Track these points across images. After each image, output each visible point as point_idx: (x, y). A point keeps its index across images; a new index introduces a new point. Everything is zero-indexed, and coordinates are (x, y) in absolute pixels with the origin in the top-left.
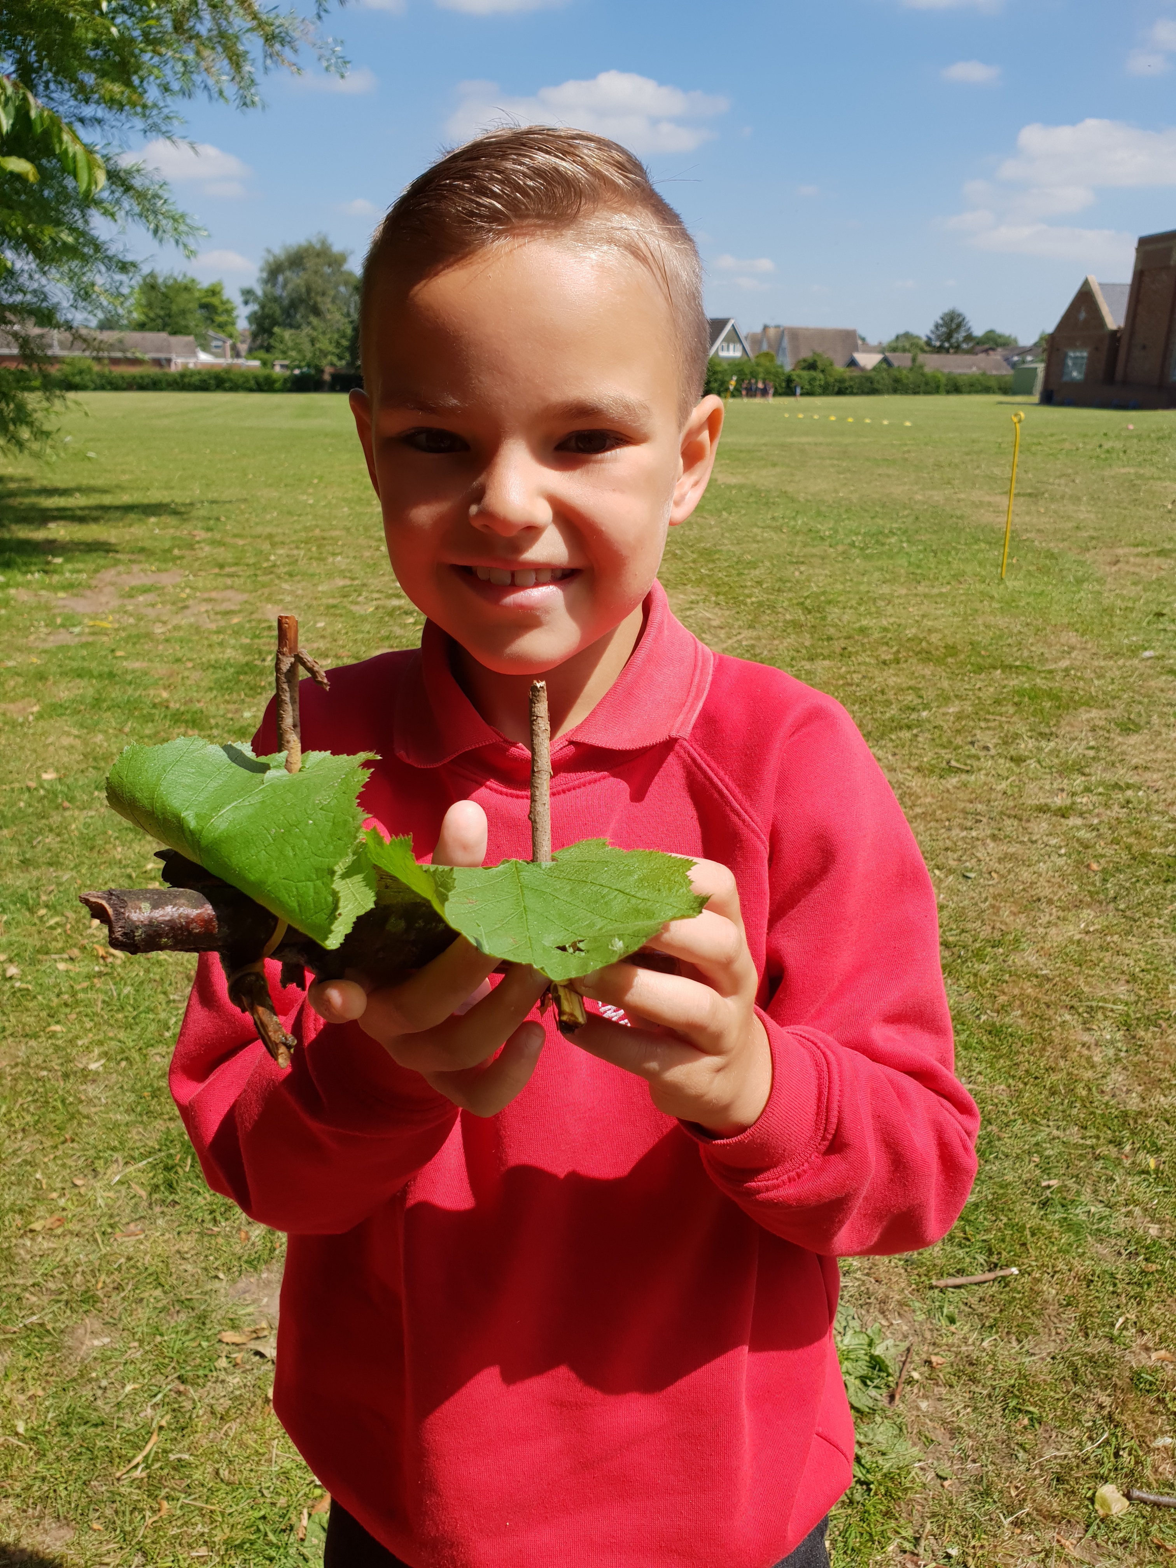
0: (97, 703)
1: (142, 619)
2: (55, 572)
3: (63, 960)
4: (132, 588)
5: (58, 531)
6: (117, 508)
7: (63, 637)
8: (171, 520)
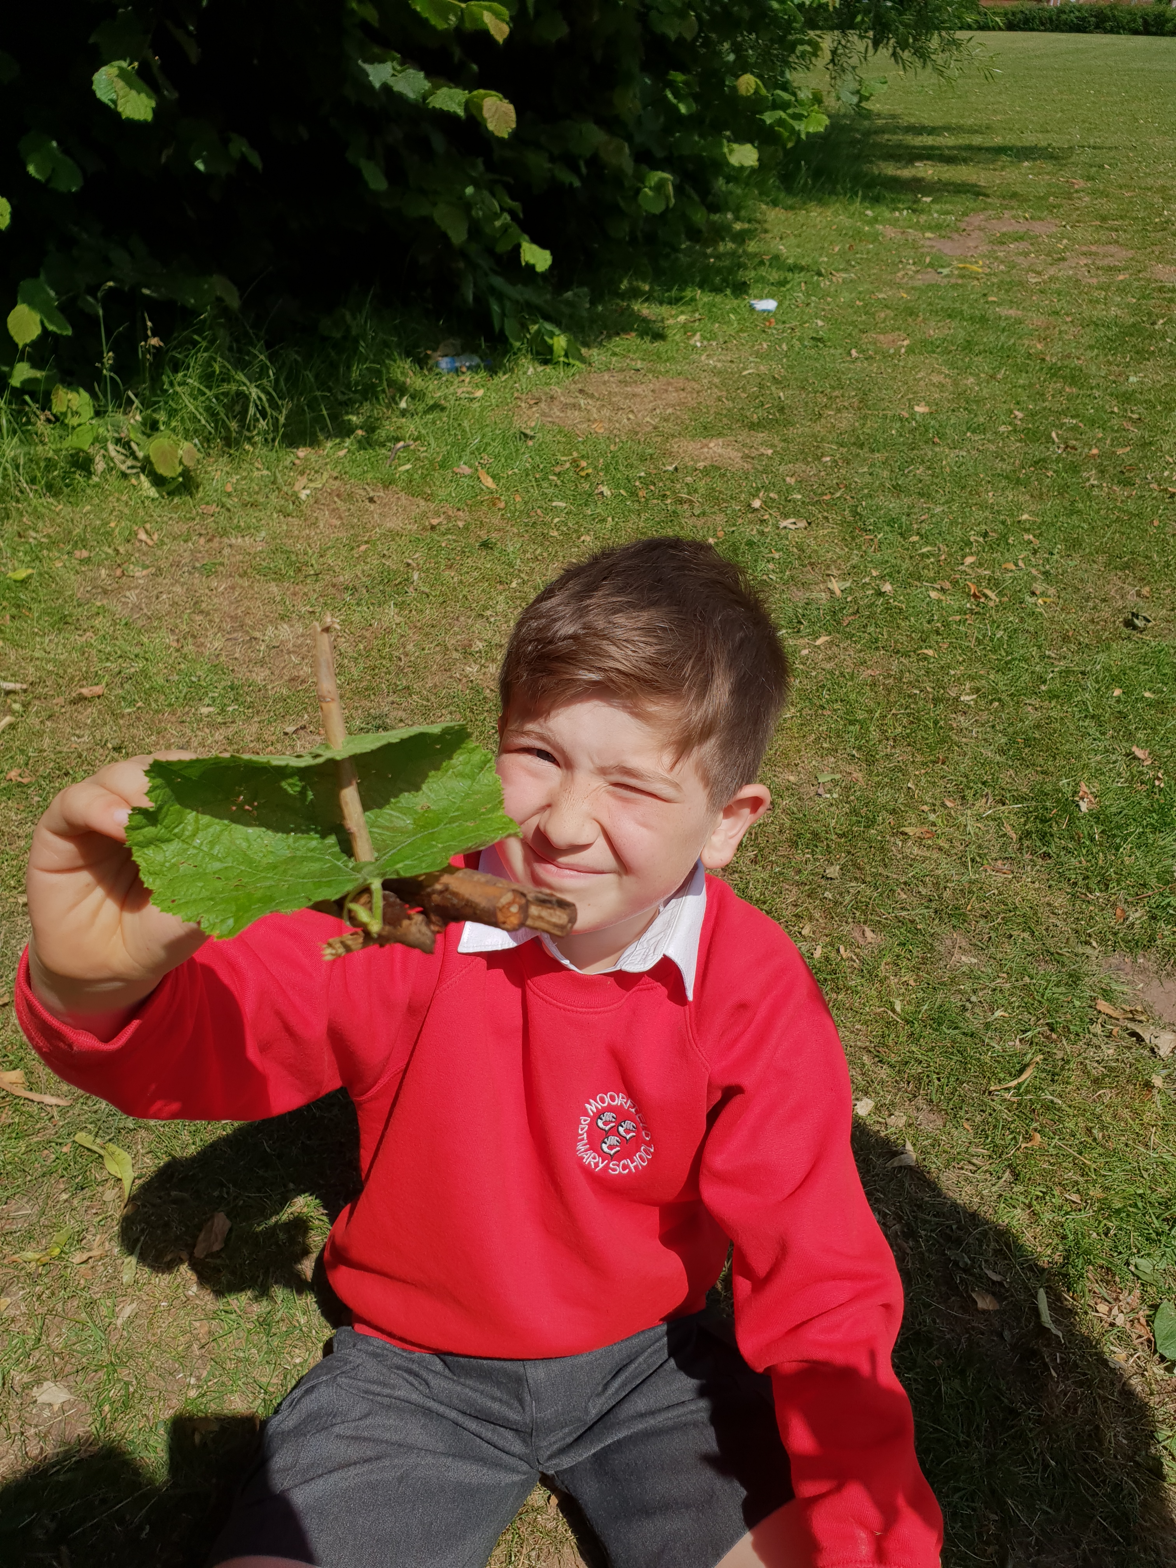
0: (968, 346)
1: (1014, 267)
2: (922, 211)
3: (934, 589)
4: (1004, 234)
5: (926, 170)
6: (988, 149)
7: (931, 277)
8: (1049, 166)
